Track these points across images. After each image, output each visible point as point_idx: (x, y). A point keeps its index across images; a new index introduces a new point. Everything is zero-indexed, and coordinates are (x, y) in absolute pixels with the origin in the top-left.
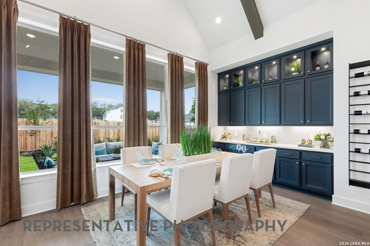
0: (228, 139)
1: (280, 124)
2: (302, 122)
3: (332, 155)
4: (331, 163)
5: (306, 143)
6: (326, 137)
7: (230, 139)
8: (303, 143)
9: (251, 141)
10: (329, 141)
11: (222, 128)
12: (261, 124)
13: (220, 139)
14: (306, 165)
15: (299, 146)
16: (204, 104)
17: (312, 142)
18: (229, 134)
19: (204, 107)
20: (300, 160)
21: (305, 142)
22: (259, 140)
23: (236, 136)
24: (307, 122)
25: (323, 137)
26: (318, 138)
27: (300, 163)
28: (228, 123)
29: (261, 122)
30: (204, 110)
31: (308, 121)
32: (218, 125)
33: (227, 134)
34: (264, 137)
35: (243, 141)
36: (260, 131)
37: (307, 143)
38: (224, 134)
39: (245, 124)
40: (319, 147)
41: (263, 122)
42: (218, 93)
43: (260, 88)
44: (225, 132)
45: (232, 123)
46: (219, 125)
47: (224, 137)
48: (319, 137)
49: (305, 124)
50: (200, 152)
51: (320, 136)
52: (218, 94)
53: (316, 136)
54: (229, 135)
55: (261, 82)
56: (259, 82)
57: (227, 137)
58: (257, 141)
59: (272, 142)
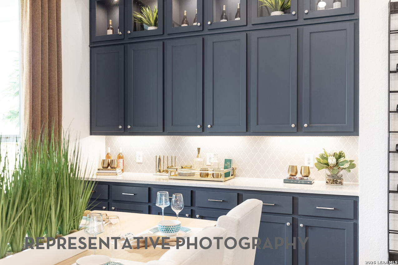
0: (118, 170)
1: (247, 131)
2: (293, 126)
3: (355, 200)
4: (353, 218)
5: (299, 176)
6: (337, 160)
7: (122, 170)
8: (294, 174)
9: (180, 174)
10: (343, 169)
11: (100, 140)
12: (203, 131)
13: (96, 171)
14: (306, 227)
15: (286, 181)
16: (50, 71)
17: (309, 173)
18: (120, 157)
19: (49, 78)
20: (294, 216)
21: (296, 173)
22: (197, 172)
23: (138, 161)
24: (302, 126)
25: (332, 161)
26: (323, 163)
27: (294, 225)
28: (120, 127)
29: (203, 126)
30: (49, 90)
31: (306, 125)
32: (91, 134)
33: (114, 157)
34: (208, 163)
35: (159, 173)
36: (199, 149)
37: (301, 173)
38: (108, 156)
39: (163, 131)
40: (325, 182)
41: (209, 126)
42: (91, 42)
43: (201, 39)
44: (109, 152)
45: (129, 127)
46: (93, 132)
47: (108, 165)
48: (325, 161)
49: (299, 131)
50: (44, 236)
51: (327, 159)
52: (91, 47)
53: (319, 159)
54: (121, 160)
55: (203, 24)
56: (199, 24)
57: (116, 166)
58: (193, 174)
59: (227, 175)
